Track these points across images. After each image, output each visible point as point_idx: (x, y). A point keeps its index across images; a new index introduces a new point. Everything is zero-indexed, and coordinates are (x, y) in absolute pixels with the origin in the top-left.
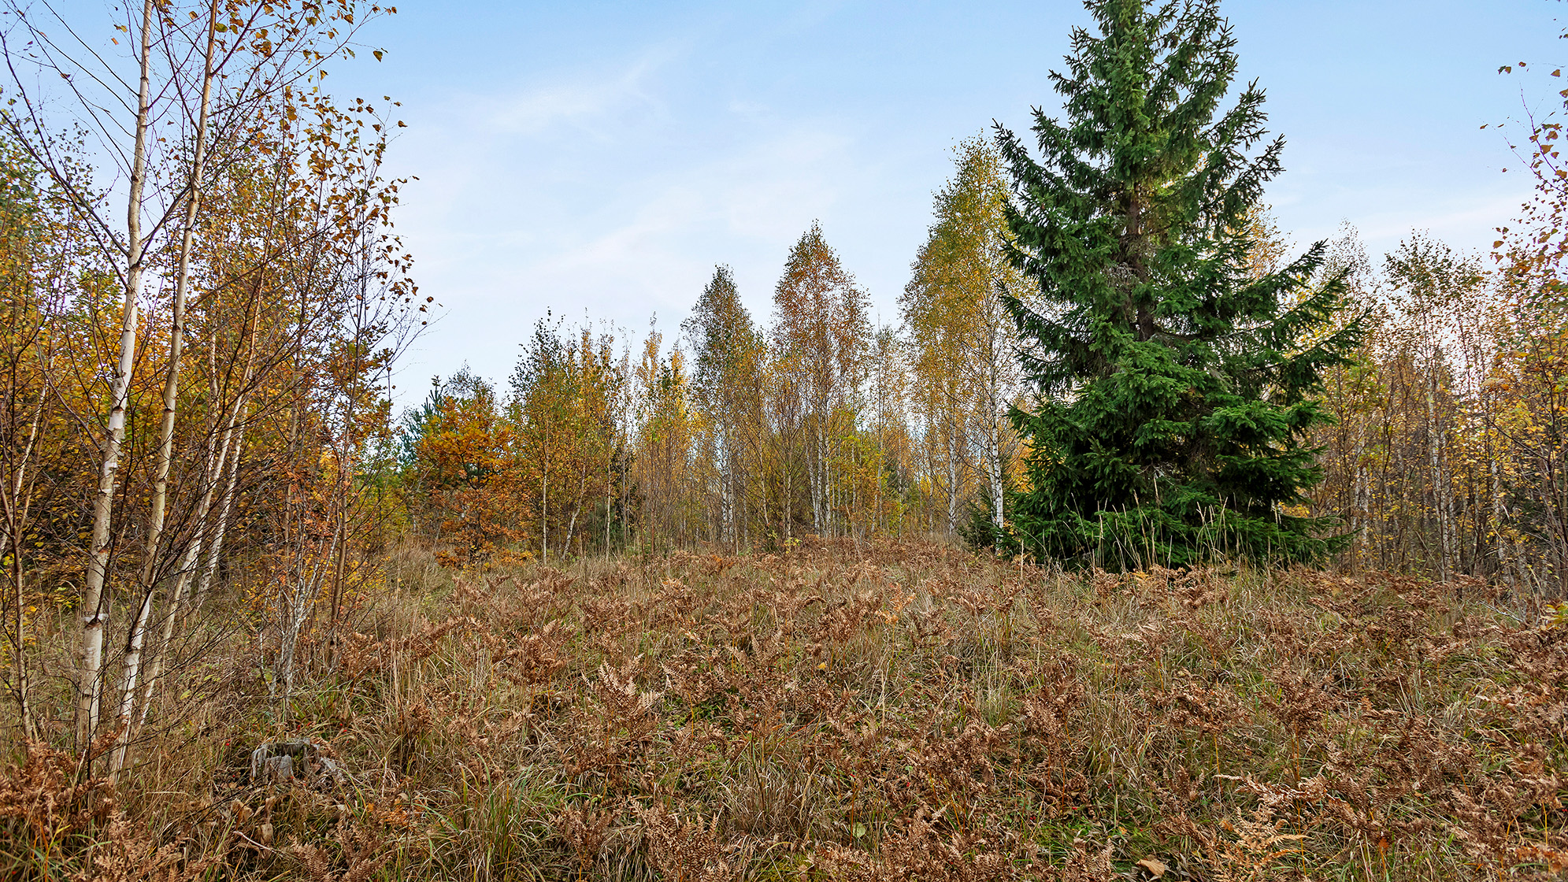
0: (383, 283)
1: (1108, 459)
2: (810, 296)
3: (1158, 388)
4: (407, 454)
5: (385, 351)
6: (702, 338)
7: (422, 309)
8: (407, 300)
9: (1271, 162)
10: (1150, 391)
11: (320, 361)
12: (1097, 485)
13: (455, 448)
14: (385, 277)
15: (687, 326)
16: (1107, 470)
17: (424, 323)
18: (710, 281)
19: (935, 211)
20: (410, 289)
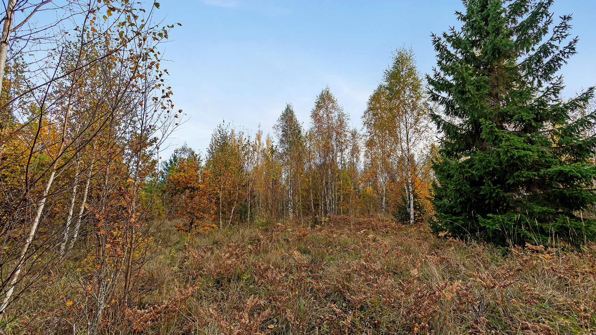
0: (156, 102)
1: (494, 190)
2: (325, 116)
3: (524, 156)
4: (162, 179)
5: (155, 138)
6: (281, 133)
7: (176, 117)
8: (168, 112)
9: (571, 48)
10: (519, 158)
11: (126, 142)
12: (487, 202)
13: (184, 180)
14: (157, 100)
15: (275, 127)
16: (494, 195)
17: (176, 124)
18: (284, 110)
19: (383, 79)
20: (170, 105)
